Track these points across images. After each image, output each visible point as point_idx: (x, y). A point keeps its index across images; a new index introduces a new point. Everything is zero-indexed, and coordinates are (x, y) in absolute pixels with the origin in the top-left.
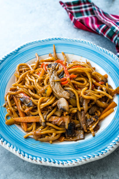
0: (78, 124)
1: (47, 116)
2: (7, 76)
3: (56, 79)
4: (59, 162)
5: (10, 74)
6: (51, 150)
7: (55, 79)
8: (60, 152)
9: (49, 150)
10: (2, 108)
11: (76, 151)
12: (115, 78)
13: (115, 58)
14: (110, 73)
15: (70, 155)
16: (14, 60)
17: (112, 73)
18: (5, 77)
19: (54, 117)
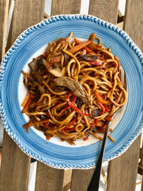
0: (39, 72)
1: (64, 57)
2: (131, 79)
3: (78, 93)
4: (31, 30)
5: (130, 83)
6: (45, 37)
7: (80, 93)
8: (37, 40)
9: (46, 36)
10: (110, 47)
11: (26, 49)
12: (39, 141)
13: (51, 163)
14: (47, 143)
15: (28, 41)
16: (139, 100)
17: (45, 144)
18: (132, 77)
19: (59, 61)
